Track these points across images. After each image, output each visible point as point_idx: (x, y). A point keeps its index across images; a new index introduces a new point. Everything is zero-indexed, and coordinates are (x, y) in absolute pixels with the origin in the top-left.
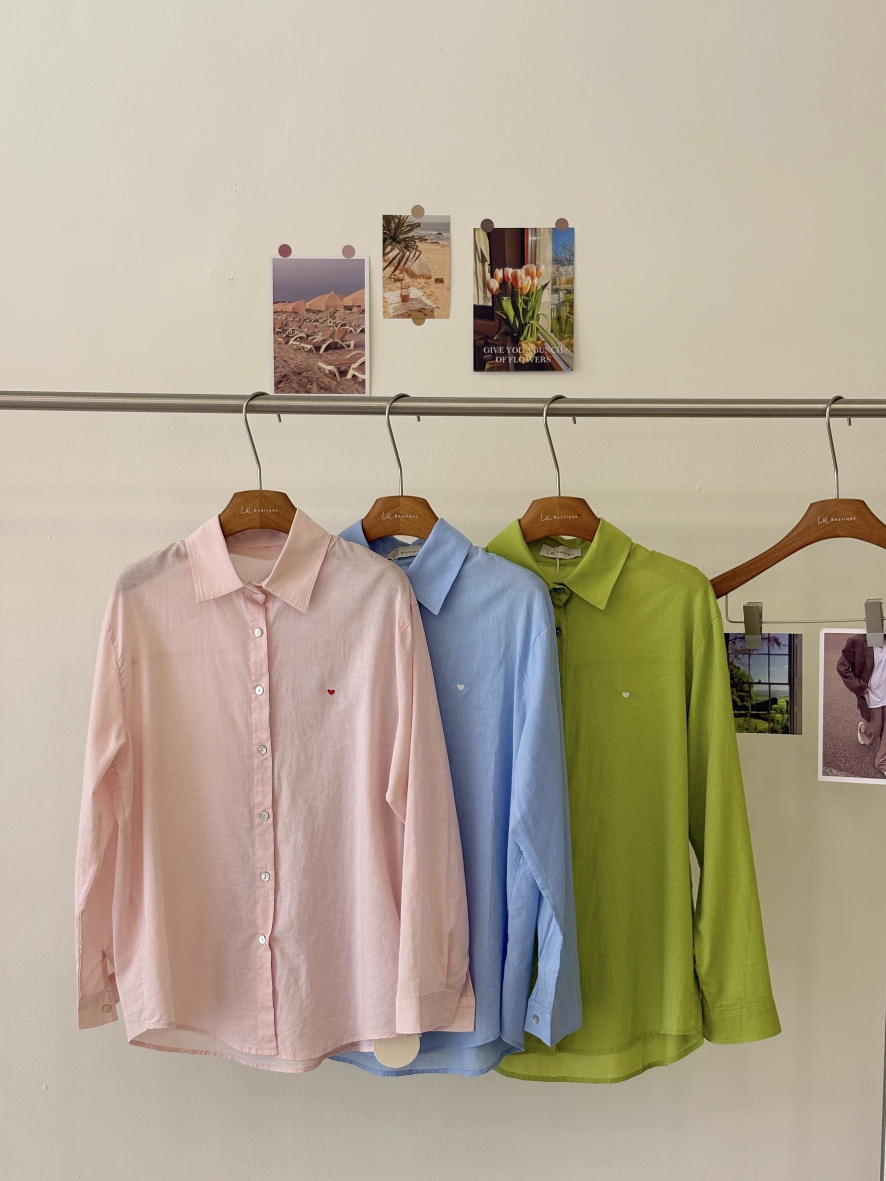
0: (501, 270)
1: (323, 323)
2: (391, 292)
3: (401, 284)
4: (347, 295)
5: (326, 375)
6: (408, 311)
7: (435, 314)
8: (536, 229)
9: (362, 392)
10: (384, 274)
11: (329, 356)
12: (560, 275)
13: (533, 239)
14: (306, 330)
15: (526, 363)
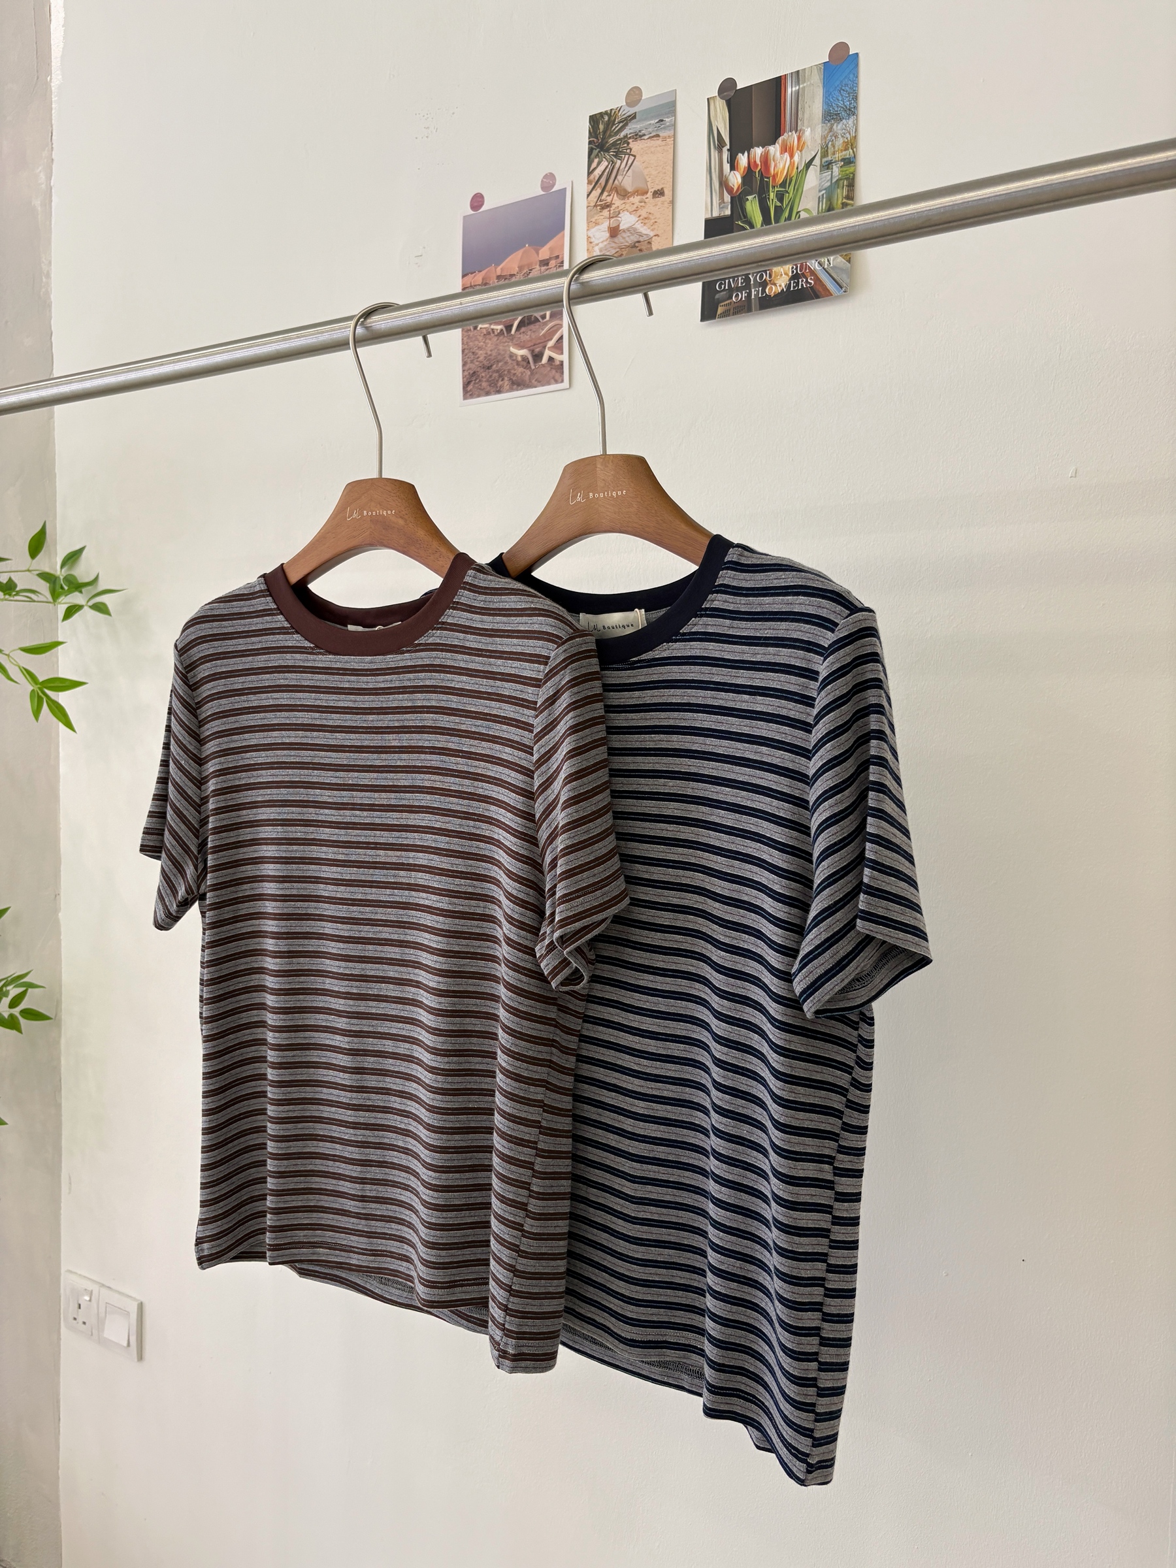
0: (746, 154)
2: (597, 227)
3: (610, 211)
4: (543, 245)
5: (518, 363)
6: (618, 250)
7: (654, 245)
8: (798, 72)
9: (560, 380)
10: (589, 203)
11: (522, 335)
12: (833, 138)
13: (794, 89)
15: (777, 295)
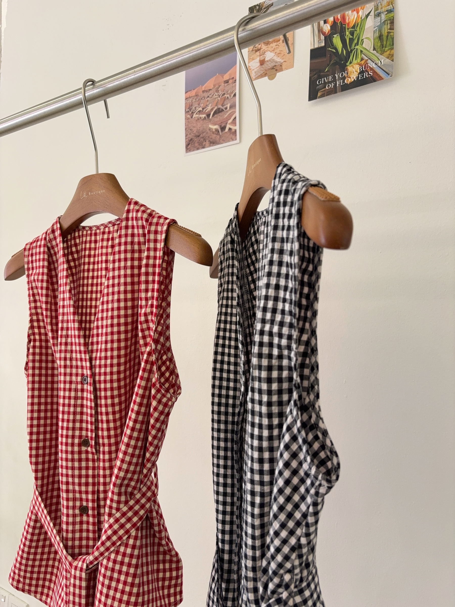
0: (333, 15)
1: (212, 97)
2: (254, 61)
3: (260, 52)
4: (226, 73)
5: (213, 133)
6: (264, 71)
7: (283, 67)
9: (235, 139)
11: (215, 119)
14: (202, 105)
15: (351, 83)
